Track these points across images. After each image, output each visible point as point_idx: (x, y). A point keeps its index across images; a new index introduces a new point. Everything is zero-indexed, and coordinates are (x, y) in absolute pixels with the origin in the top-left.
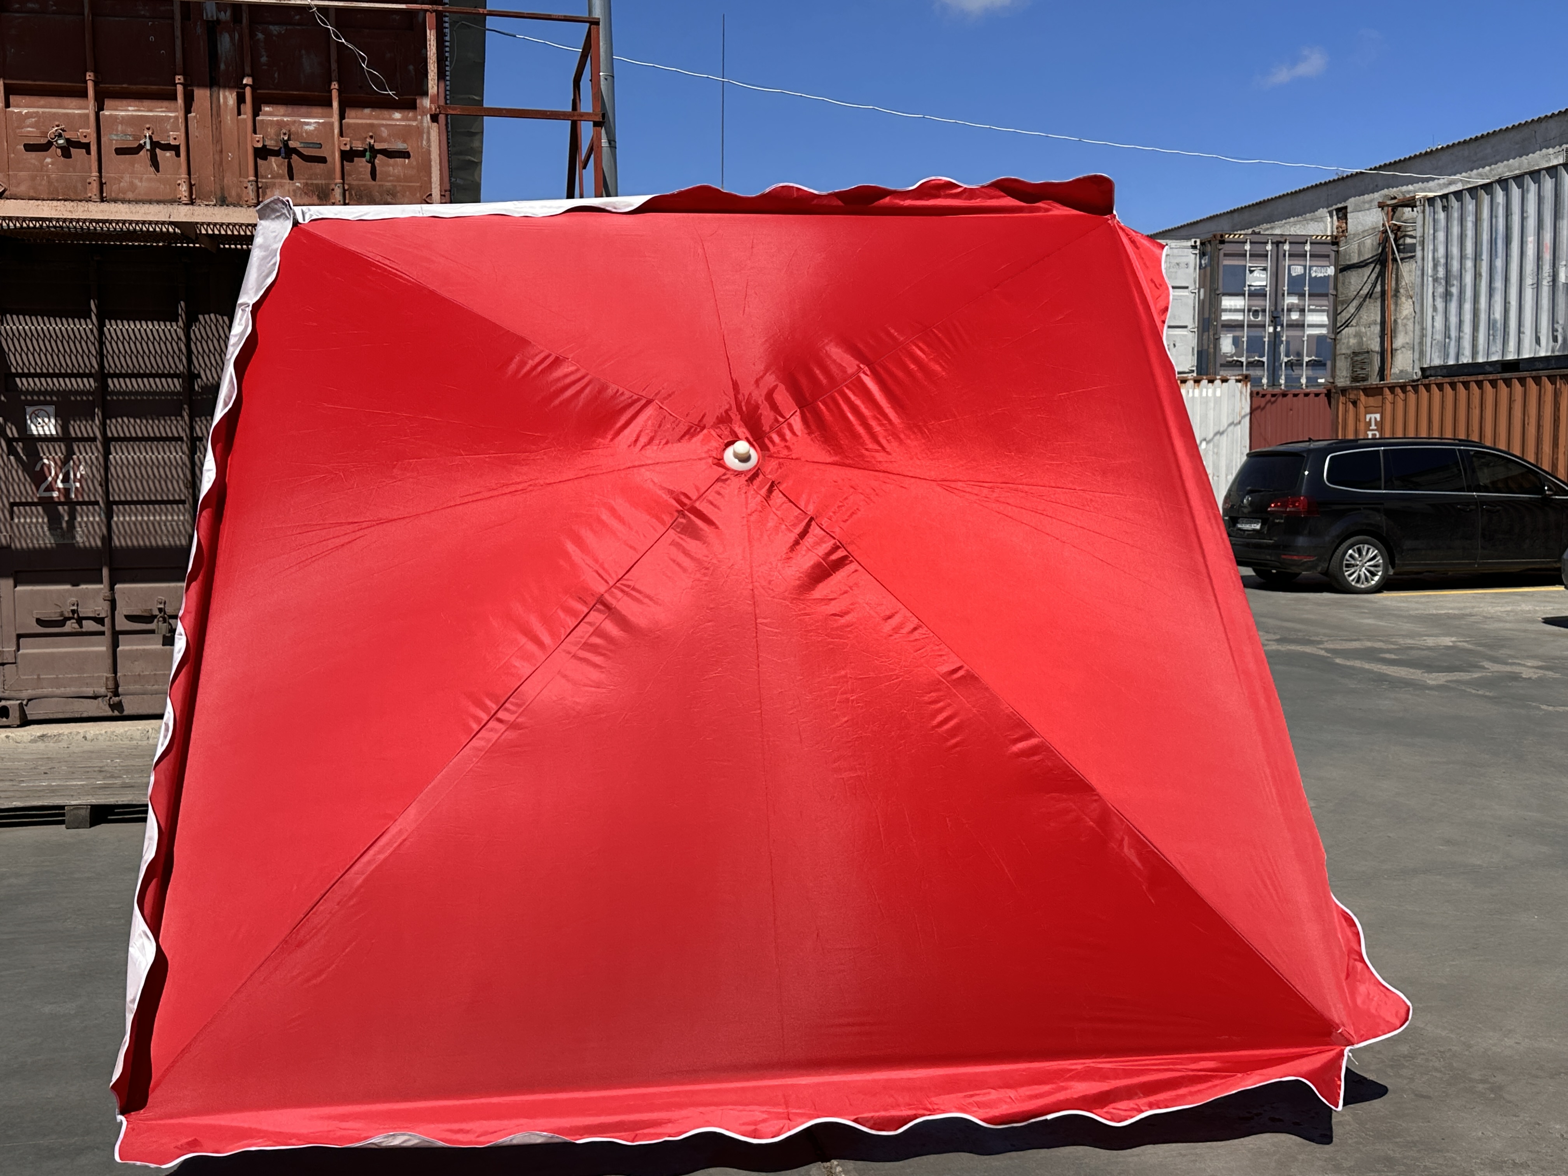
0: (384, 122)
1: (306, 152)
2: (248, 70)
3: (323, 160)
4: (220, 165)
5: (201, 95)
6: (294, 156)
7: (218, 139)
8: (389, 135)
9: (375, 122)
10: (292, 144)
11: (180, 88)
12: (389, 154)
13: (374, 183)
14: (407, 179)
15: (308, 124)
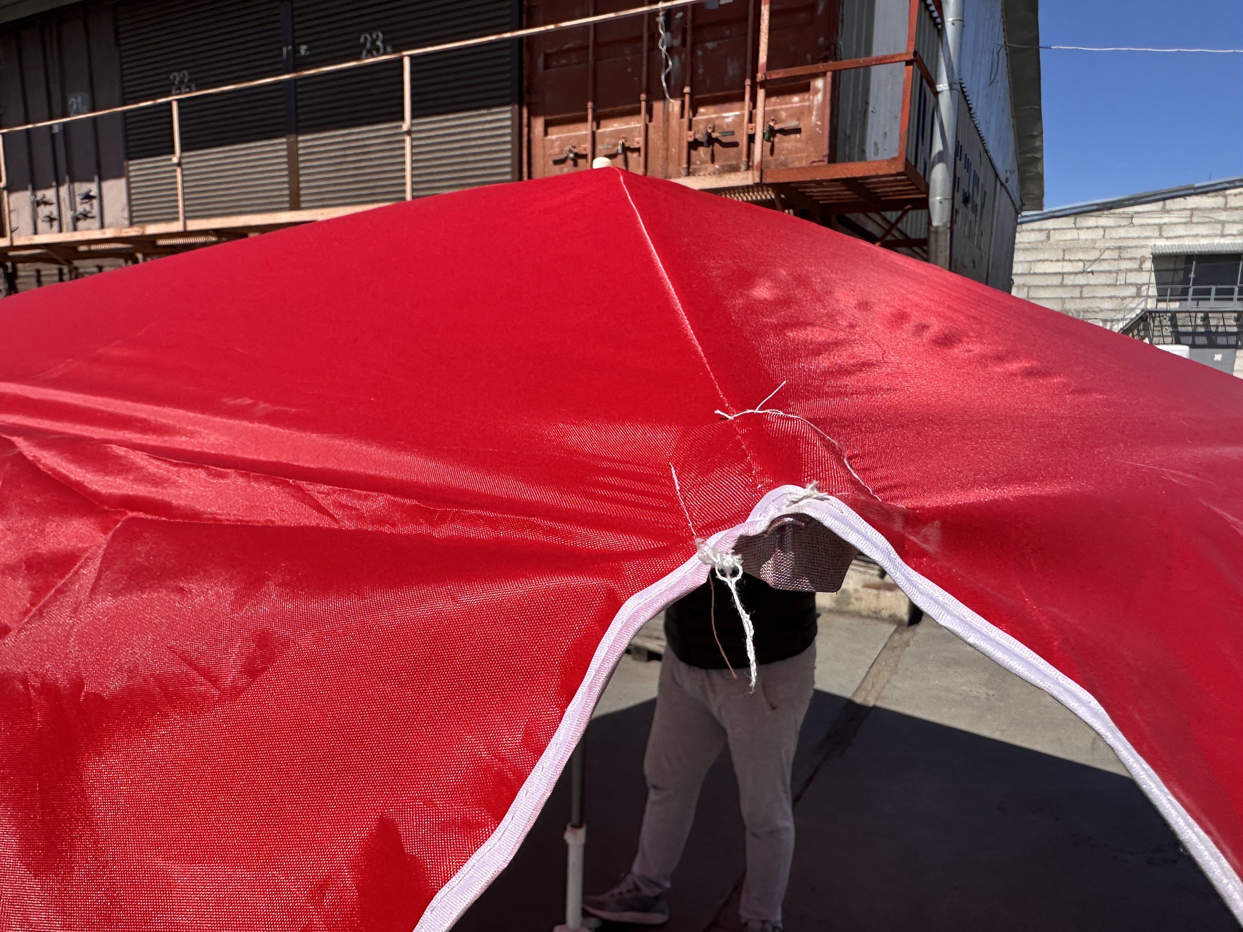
0: (784, 107)
1: (725, 140)
2: (688, 81)
3: (735, 144)
4: (666, 159)
5: (658, 106)
6: (717, 145)
7: (666, 139)
8: (787, 117)
9: (778, 107)
10: (714, 135)
11: (643, 104)
12: (785, 132)
13: (771, 158)
14: (797, 151)
15: (728, 117)
